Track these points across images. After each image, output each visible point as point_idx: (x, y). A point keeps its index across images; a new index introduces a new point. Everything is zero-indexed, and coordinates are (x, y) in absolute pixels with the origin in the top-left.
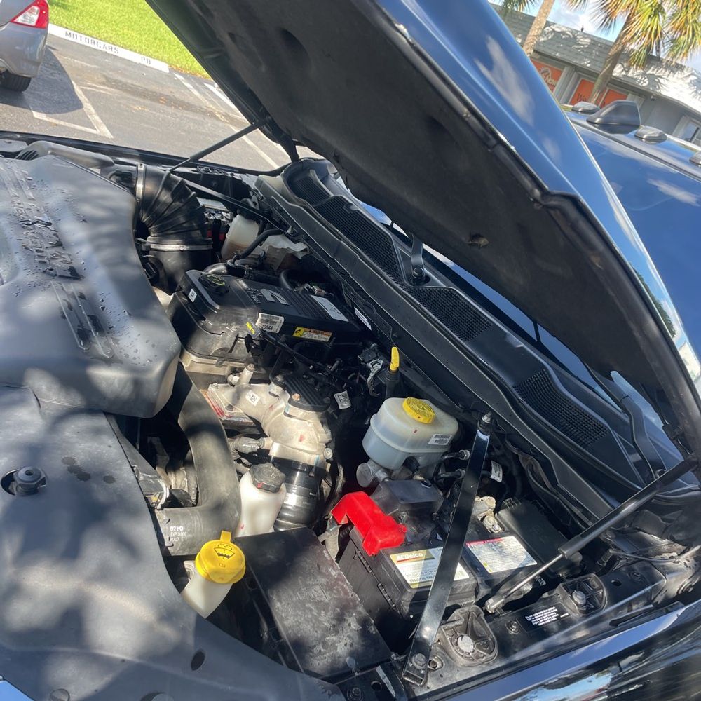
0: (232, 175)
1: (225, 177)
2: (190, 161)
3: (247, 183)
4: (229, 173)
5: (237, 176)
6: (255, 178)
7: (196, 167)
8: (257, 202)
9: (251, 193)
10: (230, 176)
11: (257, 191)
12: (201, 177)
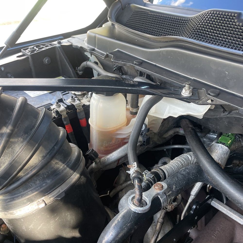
0: (59, 43)
1: (54, 49)
2: (7, 47)
3: (79, 45)
4: (56, 43)
5: (65, 42)
6: (84, 37)
7: (20, 51)
8: (97, 61)
9: (88, 54)
10: (58, 45)
11: (94, 50)
12: (30, 59)
